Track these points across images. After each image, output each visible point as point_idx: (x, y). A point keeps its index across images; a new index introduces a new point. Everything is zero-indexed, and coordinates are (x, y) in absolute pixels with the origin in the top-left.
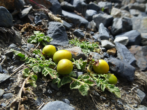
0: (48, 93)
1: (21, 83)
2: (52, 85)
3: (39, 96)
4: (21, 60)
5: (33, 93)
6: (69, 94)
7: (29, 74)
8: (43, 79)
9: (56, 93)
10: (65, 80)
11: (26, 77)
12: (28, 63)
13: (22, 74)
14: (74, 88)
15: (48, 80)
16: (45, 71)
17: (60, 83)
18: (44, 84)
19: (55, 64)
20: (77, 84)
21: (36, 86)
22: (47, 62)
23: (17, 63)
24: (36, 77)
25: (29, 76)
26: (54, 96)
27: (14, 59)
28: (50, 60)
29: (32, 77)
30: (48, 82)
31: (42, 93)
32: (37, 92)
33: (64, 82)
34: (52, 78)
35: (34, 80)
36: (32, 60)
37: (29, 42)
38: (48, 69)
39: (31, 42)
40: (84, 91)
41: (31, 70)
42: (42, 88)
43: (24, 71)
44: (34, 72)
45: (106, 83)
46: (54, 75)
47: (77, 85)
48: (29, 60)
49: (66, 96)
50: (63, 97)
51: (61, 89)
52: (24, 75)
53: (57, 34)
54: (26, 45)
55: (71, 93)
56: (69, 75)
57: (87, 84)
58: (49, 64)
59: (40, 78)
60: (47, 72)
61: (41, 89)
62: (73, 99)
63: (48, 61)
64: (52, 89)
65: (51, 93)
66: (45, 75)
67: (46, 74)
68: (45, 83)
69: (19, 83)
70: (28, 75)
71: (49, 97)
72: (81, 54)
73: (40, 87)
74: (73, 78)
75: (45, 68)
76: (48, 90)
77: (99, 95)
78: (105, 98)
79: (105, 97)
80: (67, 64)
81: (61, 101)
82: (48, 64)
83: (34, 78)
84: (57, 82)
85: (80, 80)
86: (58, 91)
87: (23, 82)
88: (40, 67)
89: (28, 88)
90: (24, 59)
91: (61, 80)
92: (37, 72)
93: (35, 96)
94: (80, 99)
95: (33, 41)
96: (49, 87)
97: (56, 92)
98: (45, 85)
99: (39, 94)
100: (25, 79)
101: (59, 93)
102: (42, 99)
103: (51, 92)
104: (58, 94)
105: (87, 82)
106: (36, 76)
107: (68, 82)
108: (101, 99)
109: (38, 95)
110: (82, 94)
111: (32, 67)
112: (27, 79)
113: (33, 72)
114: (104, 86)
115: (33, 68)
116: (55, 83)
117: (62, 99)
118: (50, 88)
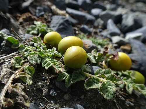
0: (50, 96)
1: (5, 76)
2: (57, 84)
3: (36, 100)
4: (12, 47)
5: (23, 93)
6: (82, 97)
7: (22, 65)
8: (43, 75)
9: (63, 95)
10: (76, 76)
11: (16, 69)
12: (22, 51)
13: (11, 64)
14: (91, 87)
15: (50, 75)
16: (46, 62)
17: (69, 80)
18: (45, 81)
19: (60, 55)
20: (94, 82)
21: (31, 82)
22: (49, 51)
23: (6, 51)
24: (33, 70)
25: (22, 68)
26: (60, 100)
27: (3, 45)
28: (54, 49)
29: (26, 70)
30: (50, 79)
31: (42, 96)
32: (34, 93)
33: (74, 79)
34: (57, 72)
35: (28, 74)
36: (28, 48)
37: (28, 32)
38: (51, 60)
39: (31, 33)
40: (107, 91)
41: (26, 60)
42: (42, 88)
43: (15, 60)
44: (30, 63)
45: (131, 83)
46: (59, 67)
47: (96, 83)
48: (24, 48)
49: (78, 100)
50: (73, 102)
51: (70, 90)
52: (13, 65)
53: (62, 28)
54: (24, 35)
55: (85, 96)
56: (81, 70)
57: (111, 81)
58: (53, 54)
59: (40, 73)
60: (49, 64)
61: (40, 89)
62: (88, 105)
63: (51, 50)
64: (56, 89)
65: (55, 96)
66: (47, 68)
67: (47, 66)
68: (46, 79)
69: (3, 76)
70: (20, 66)
71: (52, 102)
72: (92, 46)
73: (39, 86)
74: (87, 73)
75: (46, 59)
76: (51, 91)
77: (124, 99)
78: (132, 104)
79: (132, 102)
80: (79, 51)
81: (71, 107)
82: (51, 54)
83: (30, 71)
84: (64, 78)
85: (98, 75)
86: (65, 93)
87: (10, 77)
88: (39, 57)
89: (17, 85)
90: (17, 46)
91: (71, 77)
92: (34, 63)
93: (27, 99)
94: (100, 104)
95: (33, 32)
96: (52, 85)
97: (63, 93)
98: (47, 83)
99: (36, 96)
100: (14, 72)
101: (68, 96)
102: (42, 105)
103: (55, 94)
104: (66, 97)
105: (111, 78)
106: (32, 68)
107: (80, 79)
108: (128, 105)
109: (35, 98)
110: (105, 97)
111: (28, 56)
112: (17, 72)
113: (28, 63)
114: (130, 86)
115: (28, 58)
116: (61, 80)
117: (71, 105)
118: (53, 88)
